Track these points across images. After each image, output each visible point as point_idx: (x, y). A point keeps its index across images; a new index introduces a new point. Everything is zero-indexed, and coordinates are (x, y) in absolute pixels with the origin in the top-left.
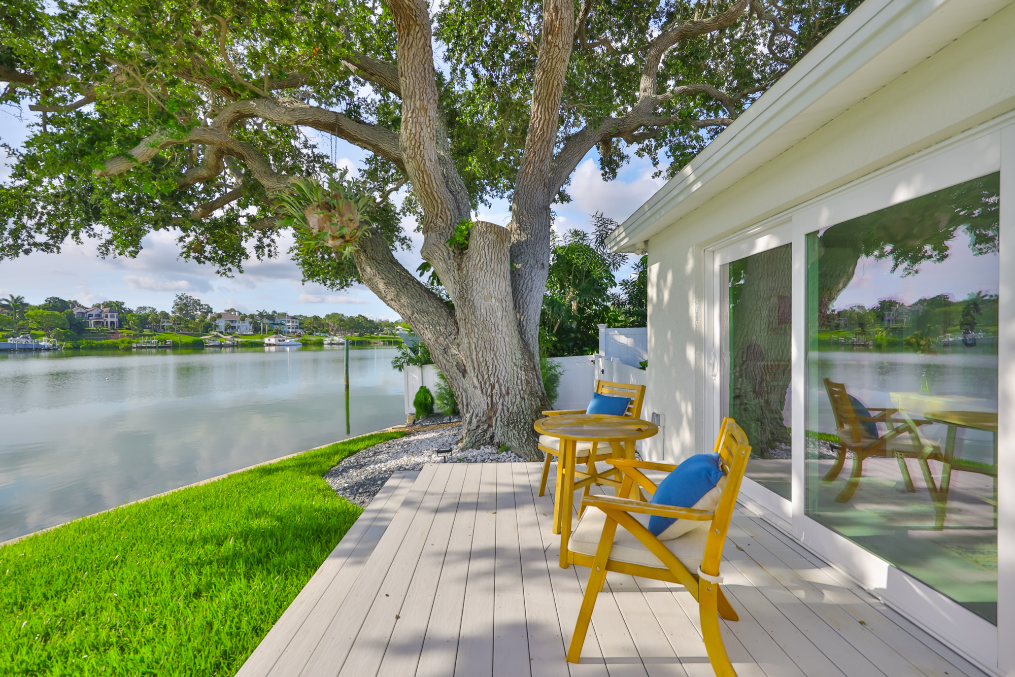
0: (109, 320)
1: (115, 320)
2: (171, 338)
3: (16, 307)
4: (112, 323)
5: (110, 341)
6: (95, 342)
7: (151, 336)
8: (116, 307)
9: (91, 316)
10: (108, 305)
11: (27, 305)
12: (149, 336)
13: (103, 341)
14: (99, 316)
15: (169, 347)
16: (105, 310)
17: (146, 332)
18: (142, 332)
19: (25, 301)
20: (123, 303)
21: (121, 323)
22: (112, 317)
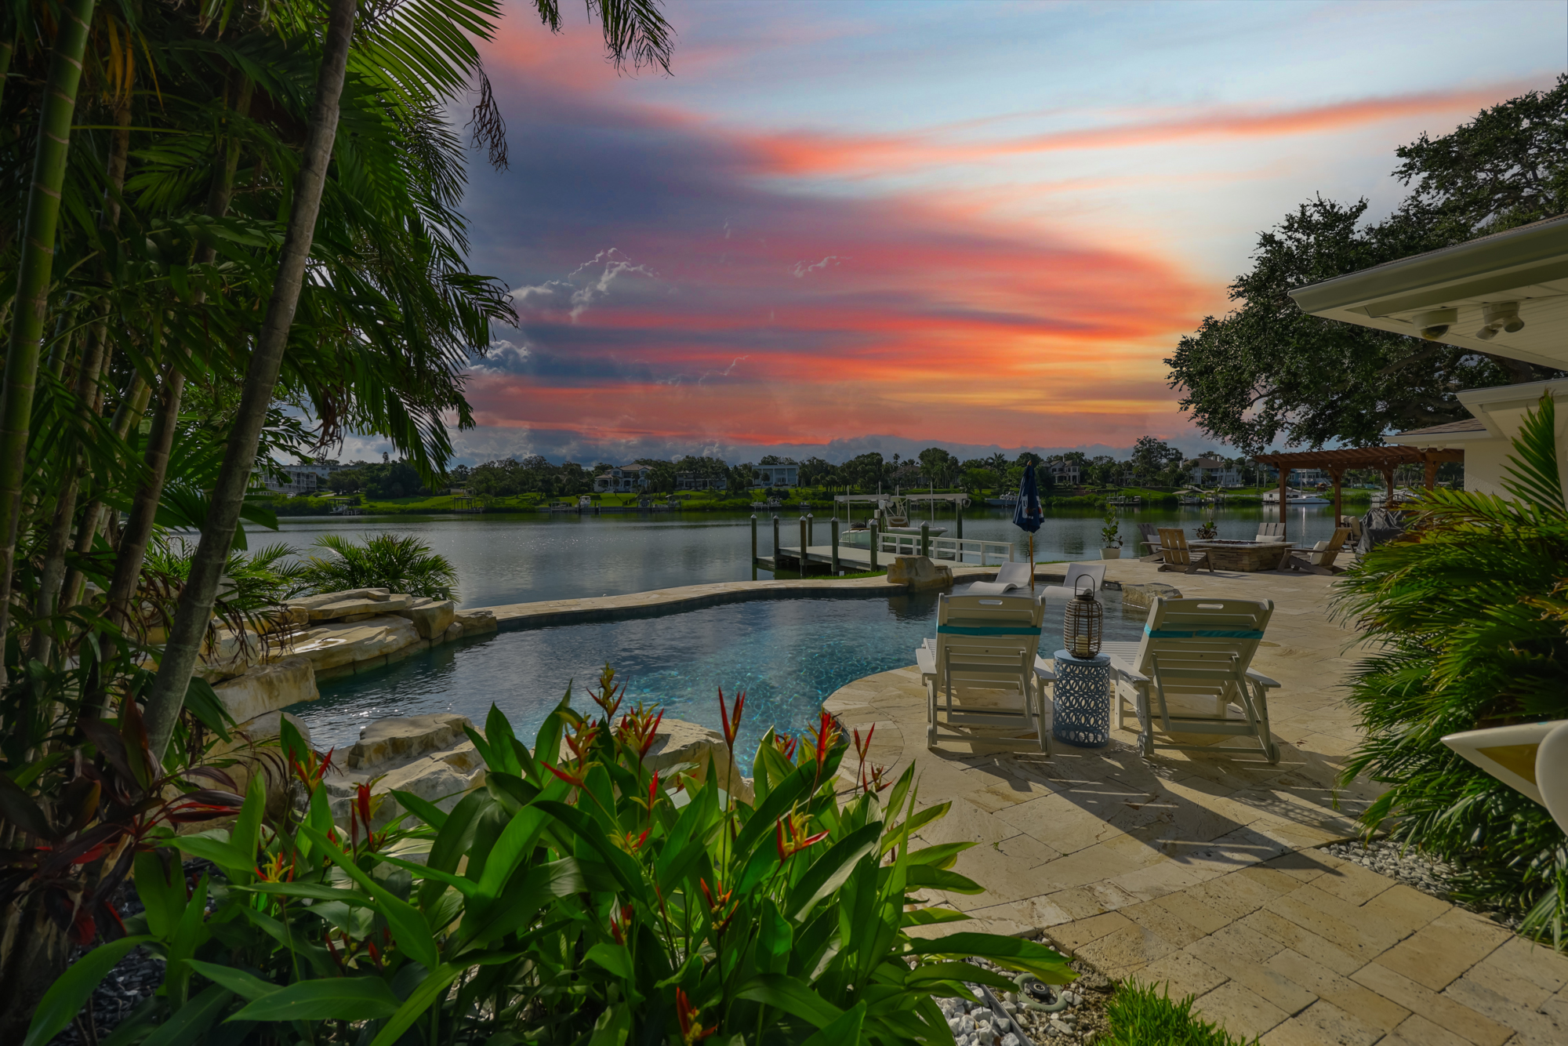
0: (1072, 474)
1: (1077, 474)
2: (1139, 494)
3: (999, 465)
4: (1074, 477)
5: (1077, 498)
6: (1065, 499)
7: (1116, 491)
8: (1076, 458)
9: (1054, 470)
10: (1069, 456)
11: (1006, 462)
12: (1112, 491)
13: (1071, 498)
14: (1061, 470)
15: (1136, 505)
16: (1067, 463)
17: (1109, 487)
18: (1104, 487)
19: (1005, 458)
20: (1083, 454)
21: (1084, 477)
22: (1074, 470)
